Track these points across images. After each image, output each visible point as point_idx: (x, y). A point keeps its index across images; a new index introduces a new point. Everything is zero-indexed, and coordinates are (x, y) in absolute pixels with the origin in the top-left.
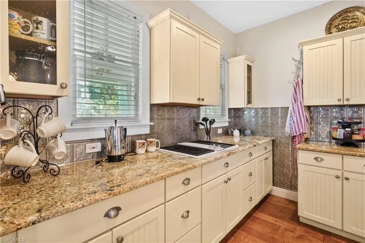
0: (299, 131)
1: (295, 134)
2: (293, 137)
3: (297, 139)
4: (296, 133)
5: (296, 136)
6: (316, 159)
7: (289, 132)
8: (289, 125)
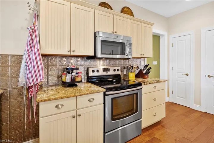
0: (37, 80)
1: (32, 84)
2: (29, 87)
3: (34, 88)
4: (34, 82)
5: (33, 86)
6: (57, 107)
7: (24, 82)
8: (23, 74)
